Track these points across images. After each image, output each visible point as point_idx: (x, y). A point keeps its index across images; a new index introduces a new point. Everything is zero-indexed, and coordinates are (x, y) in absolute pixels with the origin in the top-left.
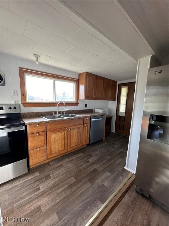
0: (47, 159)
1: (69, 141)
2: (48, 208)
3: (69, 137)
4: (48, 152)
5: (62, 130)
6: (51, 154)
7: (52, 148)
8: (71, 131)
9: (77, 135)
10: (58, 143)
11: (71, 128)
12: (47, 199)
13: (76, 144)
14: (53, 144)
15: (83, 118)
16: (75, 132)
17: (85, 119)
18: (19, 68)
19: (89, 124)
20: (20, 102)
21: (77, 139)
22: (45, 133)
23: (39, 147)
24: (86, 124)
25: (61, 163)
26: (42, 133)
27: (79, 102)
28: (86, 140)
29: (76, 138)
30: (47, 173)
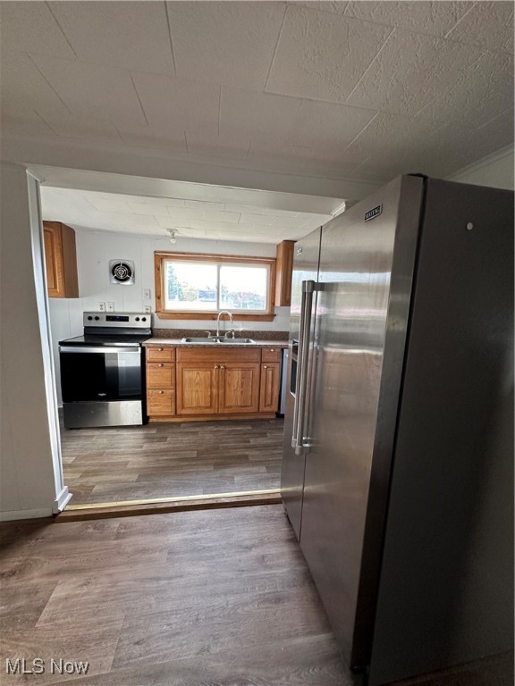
0: (176, 415)
1: (221, 392)
2: (135, 466)
3: (221, 383)
4: (178, 402)
5: (206, 365)
6: (183, 408)
7: (186, 395)
8: (228, 372)
9: (242, 383)
10: (197, 391)
11: (228, 365)
12: (141, 459)
13: (239, 404)
14: (187, 389)
15: (260, 348)
16: (236, 376)
17: (265, 350)
18: (155, 252)
19: (278, 366)
20: (153, 310)
21: (242, 393)
22: (172, 365)
23: (163, 389)
24: (268, 365)
25: (197, 429)
26: (168, 365)
27: (276, 313)
28: (269, 402)
29: (240, 390)
30: (166, 435)
